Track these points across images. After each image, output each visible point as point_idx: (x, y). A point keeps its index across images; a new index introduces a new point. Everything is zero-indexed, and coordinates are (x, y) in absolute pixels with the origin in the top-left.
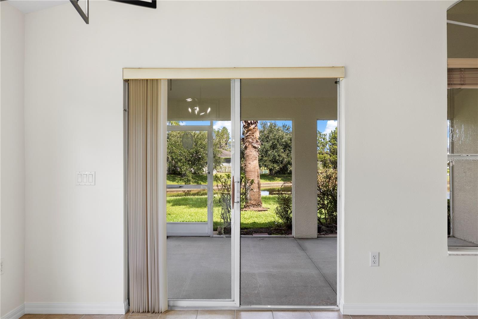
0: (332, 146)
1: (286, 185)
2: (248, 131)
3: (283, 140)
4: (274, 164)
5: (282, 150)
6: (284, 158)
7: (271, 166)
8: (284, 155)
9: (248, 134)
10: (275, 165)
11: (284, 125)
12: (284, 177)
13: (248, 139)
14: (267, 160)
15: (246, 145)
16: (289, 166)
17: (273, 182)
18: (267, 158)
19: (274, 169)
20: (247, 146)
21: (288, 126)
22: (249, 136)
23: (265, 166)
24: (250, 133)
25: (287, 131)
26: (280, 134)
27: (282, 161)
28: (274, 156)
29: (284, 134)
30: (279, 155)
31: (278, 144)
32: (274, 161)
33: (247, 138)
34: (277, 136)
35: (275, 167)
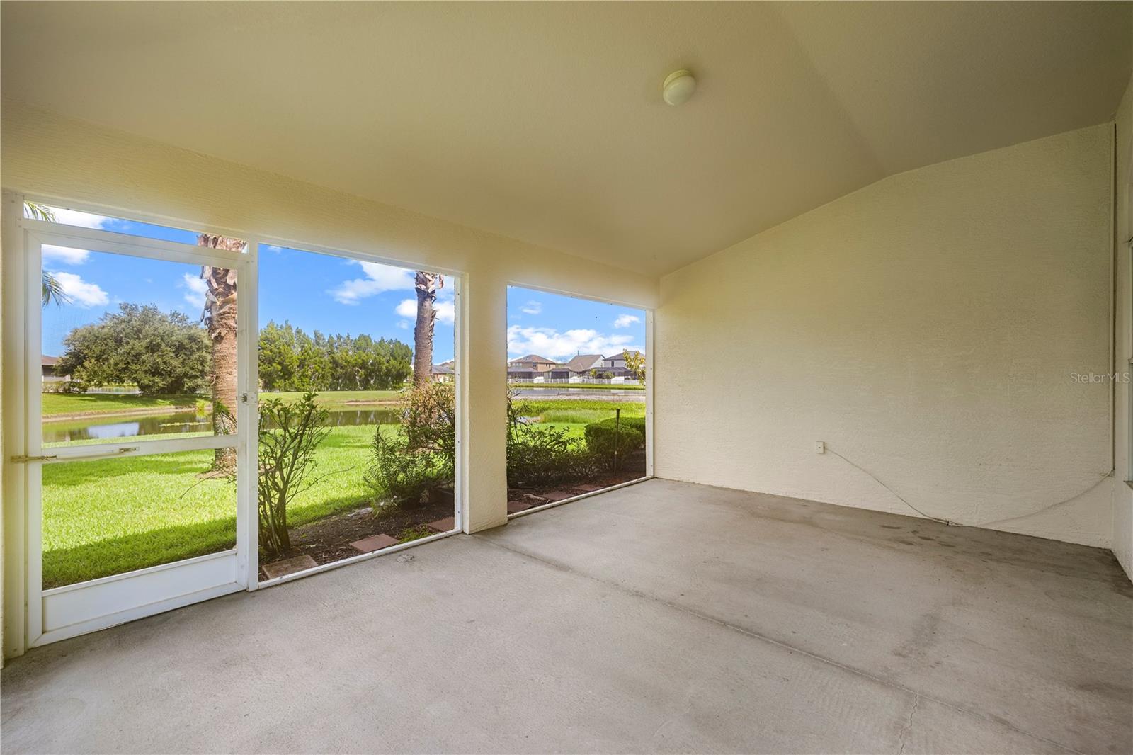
0: (261, 351)
1: (180, 410)
2: (224, 303)
3: (174, 338)
4: (153, 376)
5: (173, 355)
6: (175, 367)
7: (147, 380)
8: (175, 363)
9: (225, 309)
10: (157, 379)
11: (174, 314)
12: (174, 398)
13: (224, 321)
14: (138, 370)
15: (220, 333)
16: (185, 380)
17: (152, 408)
18: (138, 367)
19: (154, 384)
20: (223, 334)
21: (182, 315)
22: (229, 313)
23: (135, 380)
24: (230, 308)
25: (180, 324)
26: (168, 328)
27: (170, 372)
28: (154, 364)
29: (176, 328)
30: (165, 363)
31: (163, 345)
32: (155, 371)
33: (221, 319)
34: (161, 331)
35: (157, 382)
